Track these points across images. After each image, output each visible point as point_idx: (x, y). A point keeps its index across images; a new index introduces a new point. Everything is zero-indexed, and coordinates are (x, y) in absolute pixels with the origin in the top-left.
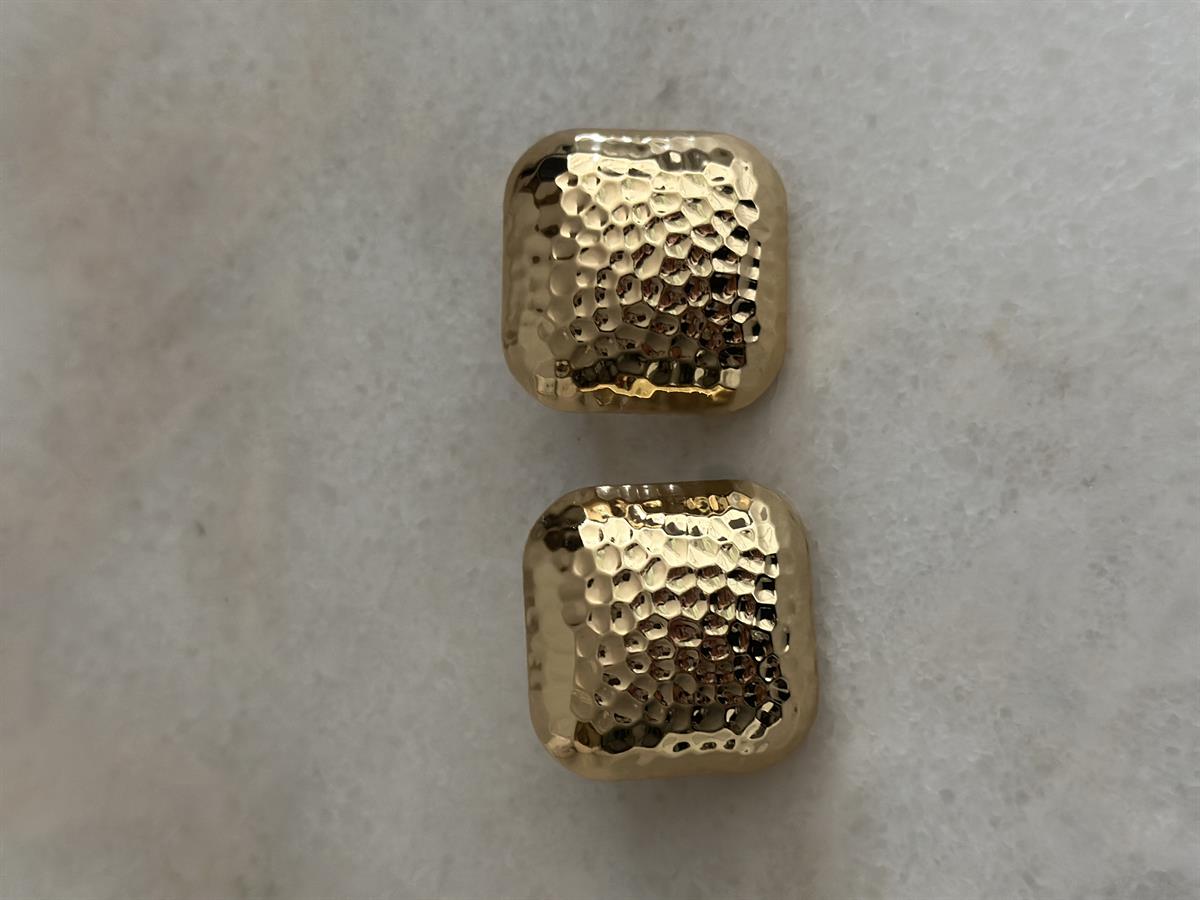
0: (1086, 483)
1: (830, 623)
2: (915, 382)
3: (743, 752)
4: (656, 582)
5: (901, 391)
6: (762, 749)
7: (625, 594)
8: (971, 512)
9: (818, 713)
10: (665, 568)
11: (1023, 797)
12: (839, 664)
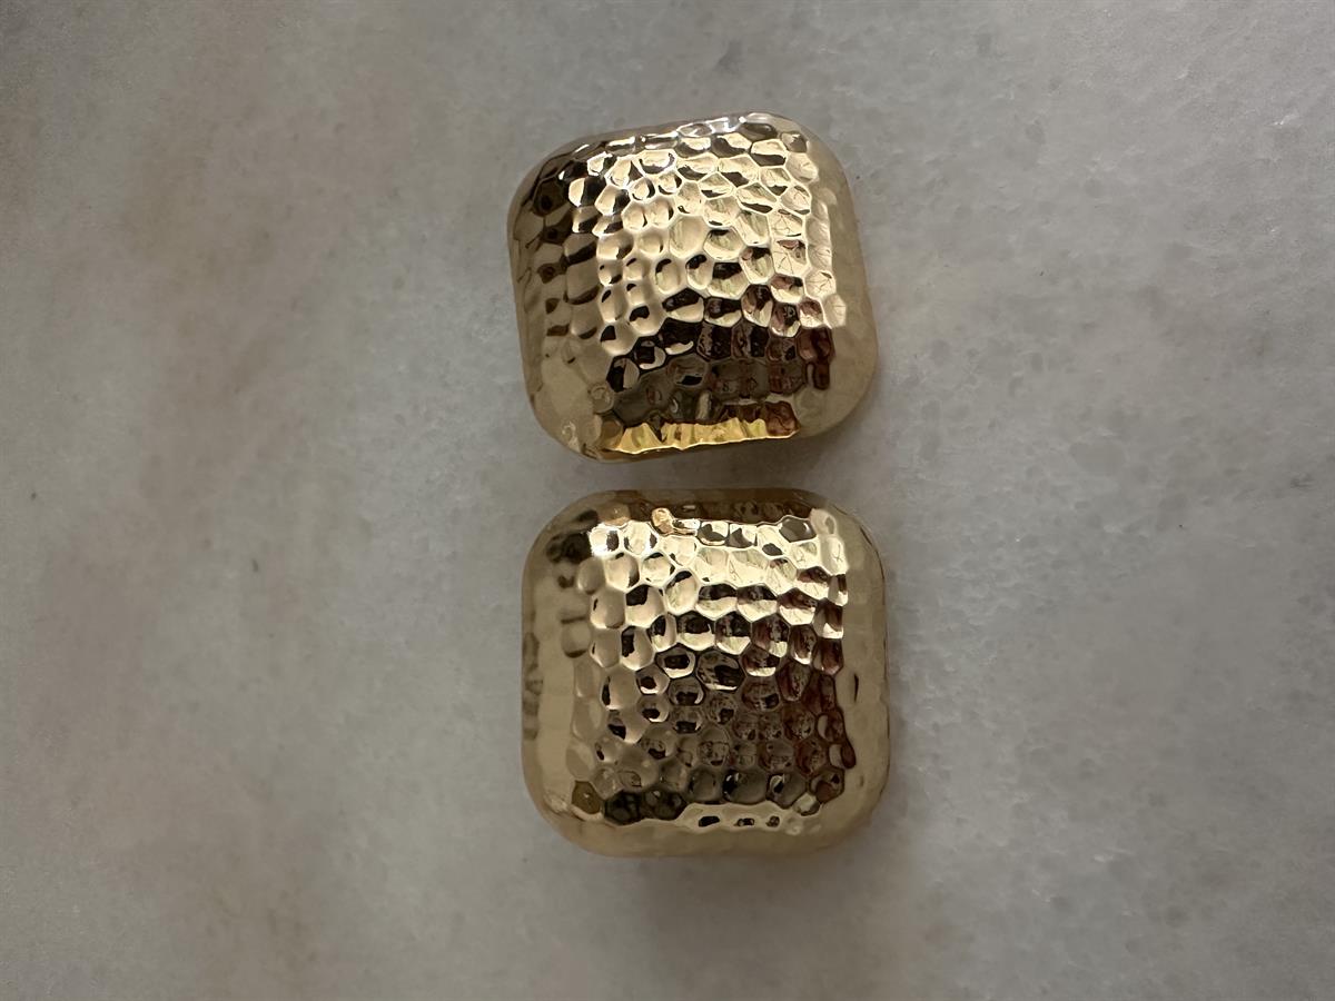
0: (1295, 483)
1: (907, 672)
2: (1036, 363)
3: (790, 832)
4: (684, 602)
5: (1017, 374)
6: (817, 829)
7: (641, 618)
8: (1112, 529)
9: (887, 785)
10: (696, 586)
11: (1176, 917)
12: (917, 724)
